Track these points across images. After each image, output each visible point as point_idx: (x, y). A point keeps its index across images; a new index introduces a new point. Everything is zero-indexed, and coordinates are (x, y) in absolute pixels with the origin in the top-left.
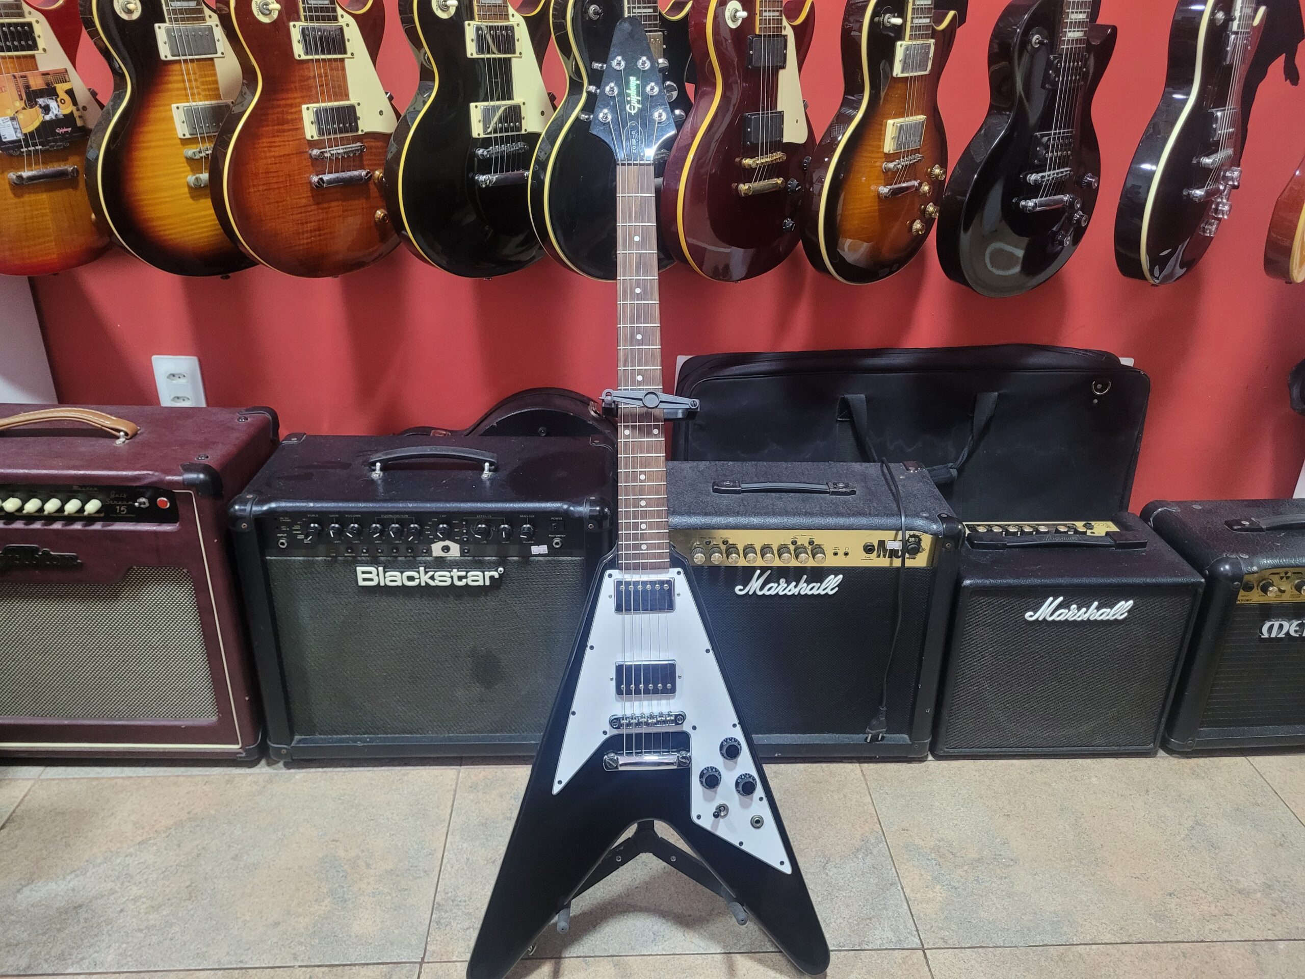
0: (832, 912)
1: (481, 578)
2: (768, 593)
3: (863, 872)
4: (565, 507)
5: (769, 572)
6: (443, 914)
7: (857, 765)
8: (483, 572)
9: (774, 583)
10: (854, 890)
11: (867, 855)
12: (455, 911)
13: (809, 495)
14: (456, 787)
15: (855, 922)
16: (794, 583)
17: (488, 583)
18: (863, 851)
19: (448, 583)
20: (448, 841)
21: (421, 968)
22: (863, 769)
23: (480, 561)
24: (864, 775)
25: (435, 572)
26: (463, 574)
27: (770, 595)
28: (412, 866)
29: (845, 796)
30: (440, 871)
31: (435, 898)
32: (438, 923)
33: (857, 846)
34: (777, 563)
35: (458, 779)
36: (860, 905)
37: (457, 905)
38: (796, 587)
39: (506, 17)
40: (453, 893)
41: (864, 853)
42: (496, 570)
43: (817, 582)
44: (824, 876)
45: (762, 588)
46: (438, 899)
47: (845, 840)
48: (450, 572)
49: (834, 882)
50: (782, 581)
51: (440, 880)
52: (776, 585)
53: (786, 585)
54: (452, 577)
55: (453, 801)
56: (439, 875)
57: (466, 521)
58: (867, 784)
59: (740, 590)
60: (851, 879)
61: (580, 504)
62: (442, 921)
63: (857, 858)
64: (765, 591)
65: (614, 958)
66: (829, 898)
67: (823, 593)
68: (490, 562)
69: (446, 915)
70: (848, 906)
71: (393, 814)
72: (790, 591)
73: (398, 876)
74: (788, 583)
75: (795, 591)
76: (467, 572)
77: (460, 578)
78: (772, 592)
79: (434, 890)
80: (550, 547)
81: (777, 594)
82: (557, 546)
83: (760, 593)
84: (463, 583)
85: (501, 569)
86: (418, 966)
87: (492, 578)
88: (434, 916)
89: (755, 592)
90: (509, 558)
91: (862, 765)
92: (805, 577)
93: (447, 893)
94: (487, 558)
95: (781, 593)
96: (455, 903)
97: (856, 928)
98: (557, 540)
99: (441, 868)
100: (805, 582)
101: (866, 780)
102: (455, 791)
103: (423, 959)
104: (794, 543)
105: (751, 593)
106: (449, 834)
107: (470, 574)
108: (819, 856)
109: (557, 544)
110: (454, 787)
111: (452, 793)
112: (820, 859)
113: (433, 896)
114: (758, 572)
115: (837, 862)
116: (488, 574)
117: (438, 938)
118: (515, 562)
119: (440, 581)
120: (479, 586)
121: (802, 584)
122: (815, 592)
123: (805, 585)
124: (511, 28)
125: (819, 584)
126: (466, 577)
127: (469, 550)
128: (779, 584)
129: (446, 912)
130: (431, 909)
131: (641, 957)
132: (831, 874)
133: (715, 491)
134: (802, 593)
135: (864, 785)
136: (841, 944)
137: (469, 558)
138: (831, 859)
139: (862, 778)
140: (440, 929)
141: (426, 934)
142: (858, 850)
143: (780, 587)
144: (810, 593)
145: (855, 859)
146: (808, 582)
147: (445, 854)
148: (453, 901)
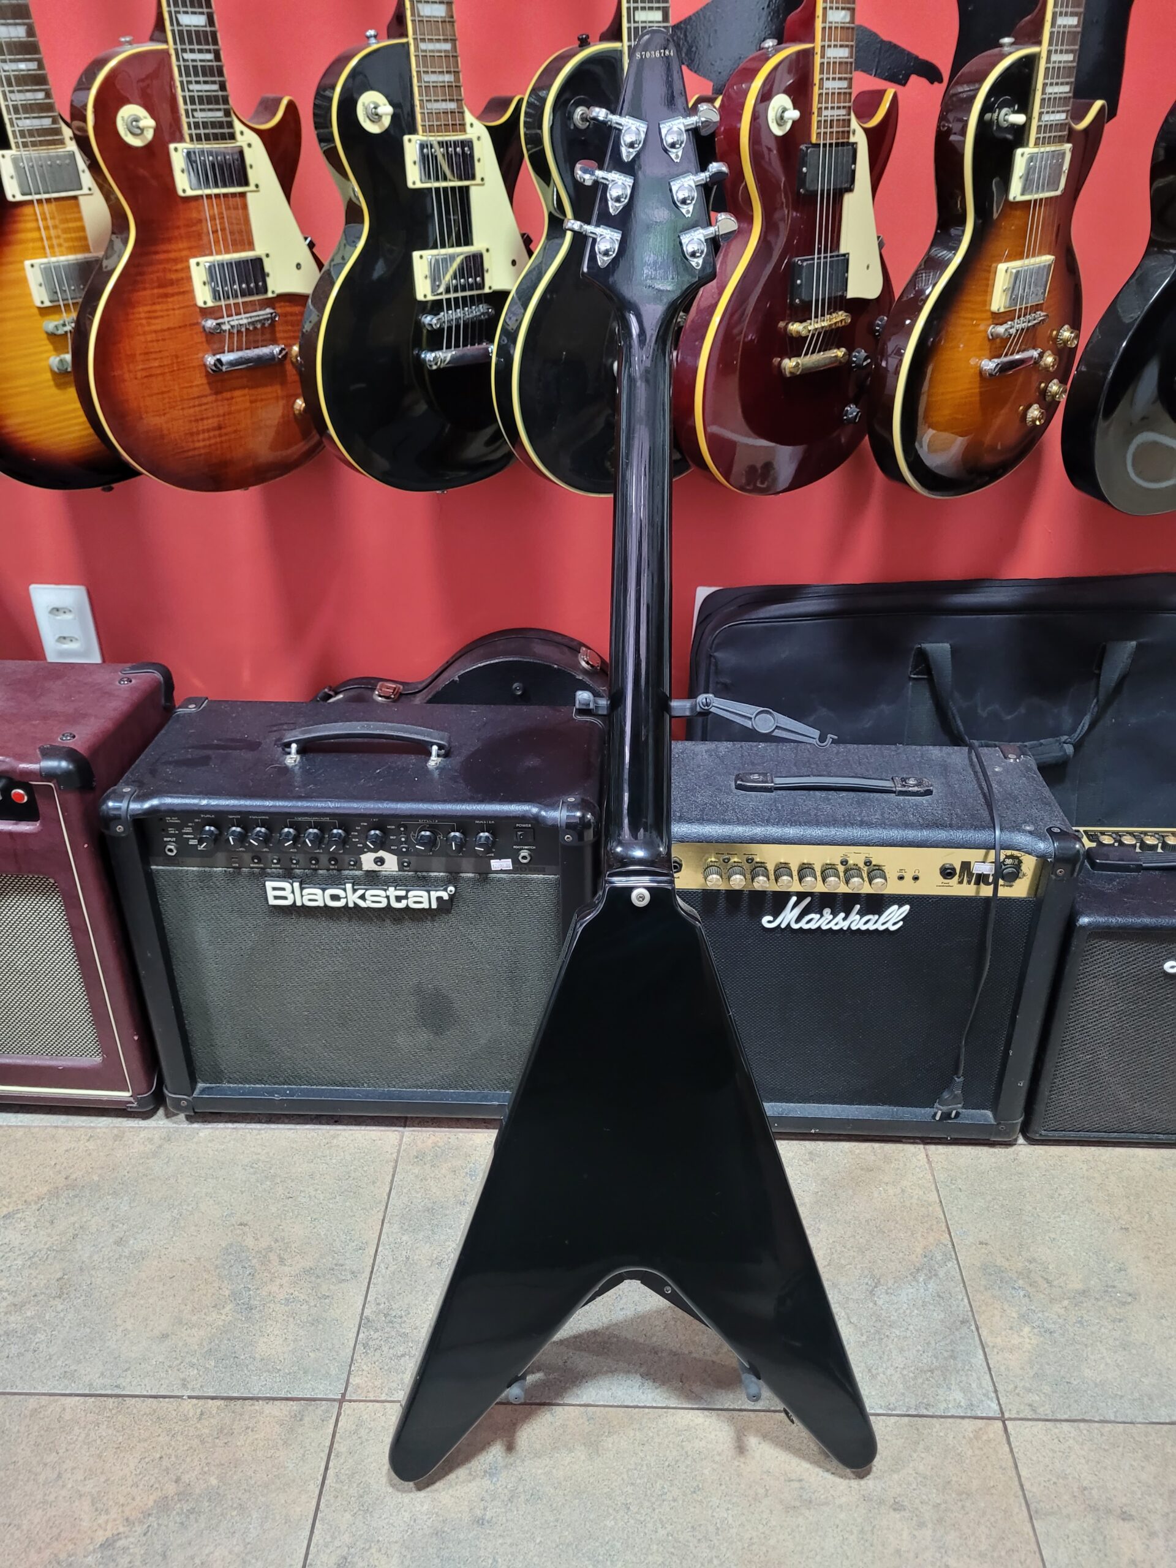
0: (880, 1358)
1: (425, 900)
2: (806, 927)
3: (924, 1304)
4: (535, 810)
5: (808, 900)
6: (372, 1333)
7: (921, 1146)
8: (428, 892)
9: (816, 913)
10: (911, 1327)
11: (930, 1278)
12: (387, 1329)
13: (867, 794)
14: (397, 1157)
15: (911, 1375)
16: (842, 915)
17: (434, 906)
18: (925, 1271)
19: (384, 904)
20: (384, 1230)
21: (340, 1408)
22: (930, 1153)
23: (424, 877)
24: (929, 1162)
25: (367, 890)
26: (403, 893)
27: (810, 929)
28: (336, 1265)
29: (903, 1191)
30: (372, 1272)
31: (363, 1310)
32: (365, 1346)
33: (918, 1265)
34: (820, 888)
35: (400, 1145)
36: (918, 1351)
37: (391, 1322)
38: (844, 919)
39: (462, 127)
40: (387, 1304)
41: (926, 1275)
42: (445, 890)
43: (873, 914)
44: (871, 1305)
45: (798, 920)
46: (367, 1312)
47: (901, 1255)
48: (385, 890)
49: (884, 1314)
50: (827, 912)
51: (371, 1286)
52: (818, 916)
53: (831, 917)
54: (388, 897)
55: (393, 1176)
56: (370, 1278)
57: (405, 826)
58: (933, 1175)
59: (769, 922)
60: (908, 1312)
61: (553, 806)
62: (370, 1343)
63: (917, 1281)
64: (803, 924)
65: (590, 1409)
66: (877, 1337)
67: (882, 928)
68: (437, 879)
69: (376, 1336)
70: (901, 1350)
71: (316, 1190)
72: (836, 924)
73: (318, 1277)
74: (835, 914)
75: (844, 925)
76: (408, 891)
77: (399, 899)
78: (813, 926)
79: (363, 1298)
80: (515, 862)
81: (819, 928)
82: (525, 861)
83: (795, 926)
84: (402, 905)
85: (451, 889)
86: (337, 1404)
87: (439, 899)
88: (361, 1336)
89: (789, 925)
90: (462, 875)
91: (927, 1147)
92: (858, 907)
93: (379, 1304)
94: (433, 874)
95: (824, 927)
96: (389, 1318)
97: (912, 1383)
98: (524, 853)
99: (373, 1268)
100: (857, 913)
101: (932, 1169)
102: (396, 1162)
103: (344, 1395)
104: (844, 862)
105: (783, 926)
106: (386, 1221)
107: (411, 894)
108: (866, 1277)
109: (524, 858)
110: (395, 1156)
111: (392, 1164)
112: (866, 1280)
113: (361, 1307)
114: (794, 899)
115: (890, 1285)
116: (434, 895)
117: (364, 1367)
118: (469, 879)
119: (373, 902)
120: (423, 909)
121: (854, 917)
122: (871, 926)
123: (858, 917)
124: (469, 144)
125: (877, 917)
126: (406, 897)
127: (409, 864)
128: (822, 916)
129: (377, 1330)
130: (357, 1326)
131: (623, 1409)
132: (880, 1302)
133: (739, 787)
134: (854, 927)
135: (930, 1177)
136: (891, 1406)
137: (410, 873)
138: (882, 1281)
139: (927, 1166)
140: (367, 1354)
141: (350, 1360)
142: (918, 1270)
143: (823, 919)
144: (864, 928)
145: (914, 1283)
146: (862, 913)
147: (380, 1249)
148: (386, 1316)
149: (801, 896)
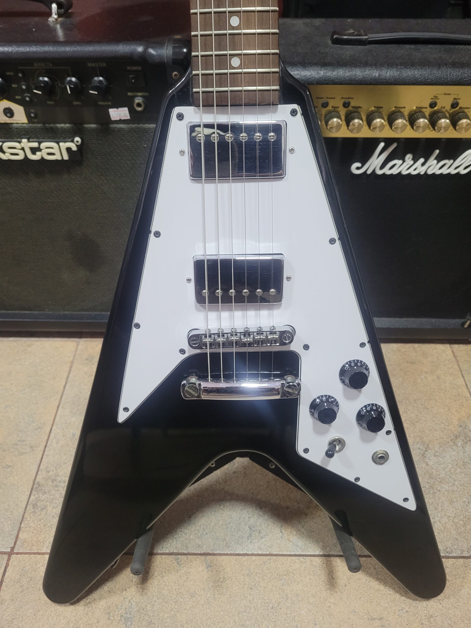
0: (436, 508)
1: (56, 150)
2: (389, 172)
3: (464, 464)
4: (140, 49)
5: (395, 145)
6: (41, 495)
7: (448, 346)
8: (58, 143)
9: (399, 159)
10: (457, 483)
11: (466, 443)
12: (53, 492)
14: (73, 359)
15: (461, 522)
16: (422, 160)
17: (66, 157)
18: (462, 438)
19: (21, 157)
20: (59, 414)
21: (9, 560)
22: (454, 350)
23: (52, 129)
24: (455, 356)
25: (3, 142)
26: (35, 145)
27: (392, 175)
28: (19, 441)
29: (438, 378)
30: (46, 446)
31: (36, 476)
32: (35, 506)
33: (456, 433)
34: (407, 133)
35: (76, 351)
36: (464, 502)
37: (56, 486)
38: (423, 164)
40: (55, 471)
41: (463, 441)
42: (73, 141)
43: (449, 159)
44: (424, 465)
45: (382, 167)
46: (39, 478)
47: (442, 425)
48: (20, 142)
49: (435, 472)
50: (409, 157)
51: (44, 457)
52: (401, 162)
53: (412, 162)
54: (23, 149)
55: (69, 373)
56: (44, 451)
57: (23, 72)
58: (459, 366)
59: (358, 168)
60: (453, 470)
61: (161, 44)
62: (39, 504)
63: (457, 446)
64: (387, 171)
65: (208, 557)
66: (431, 492)
67: (454, 172)
68: (64, 131)
69: (43, 497)
70: (451, 502)
71: (11, 384)
72: (415, 169)
73: (4, 450)
74: (415, 160)
75: (422, 170)
76: (40, 143)
77: (34, 151)
78: (395, 171)
79: (36, 467)
80: (132, 111)
81: (400, 173)
82: (139, 109)
83: (379, 172)
84: (37, 157)
85: (78, 139)
86: (6, 557)
87: (69, 150)
88: (32, 497)
89: (374, 171)
90: (86, 126)
91: (452, 346)
92: (437, 151)
93: (48, 472)
94: (59, 126)
95: (405, 173)
96: (55, 483)
97: (463, 529)
98: (138, 100)
99: (47, 443)
100: (436, 159)
101: (457, 361)
102: (72, 363)
103: (13, 548)
104: (432, 105)
105: (369, 172)
106: (61, 406)
107: (43, 145)
108: (418, 443)
109: (139, 105)
110: (71, 359)
111: (69, 365)
112: (419, 446)
113: (35, 474)
114: (382, 145)
115: (436, 449)
116: (64, 145)
117: (32, 525)
118: (93, 130)
119: (12, 154)
120: (57, 161)
121: (432, 161)
122: (445, 171)
123: (435, 162)
125: (452, 161)
126: (39, 149)
127: (36, 115)
128: (404, 161)
129: (45, 493)
130: (30, 490)
131: (235, 557)
132: (431, 463)
133: (336, 42)
134: (430, 172)
135: (456, 367)
136: (449, 550)
137: (39, 125)
138: (430, 446)
139: (454, 359)
140: (35, 513)
141: (21, 518)
142: (456, 437)
143: (405, 164)
144: (438, 172)
145: (454, 447)
146: (439, 159)
147: (54, 428)
148: (53, 481)
149: (389, 142)
